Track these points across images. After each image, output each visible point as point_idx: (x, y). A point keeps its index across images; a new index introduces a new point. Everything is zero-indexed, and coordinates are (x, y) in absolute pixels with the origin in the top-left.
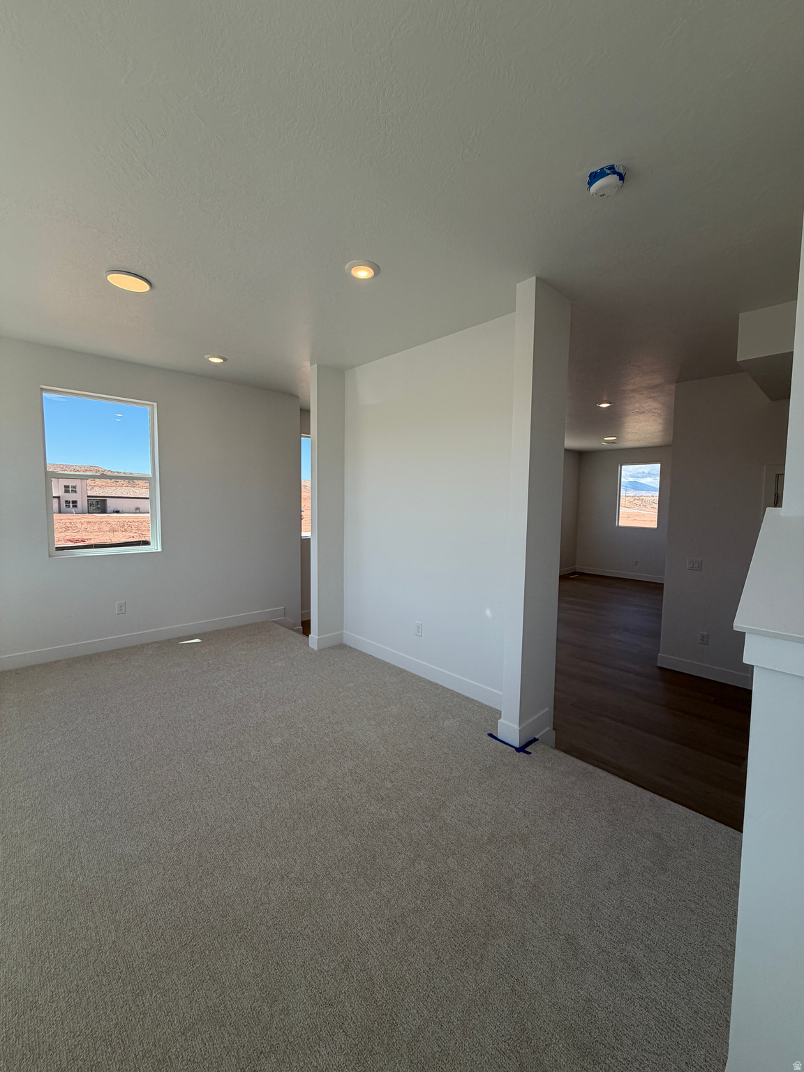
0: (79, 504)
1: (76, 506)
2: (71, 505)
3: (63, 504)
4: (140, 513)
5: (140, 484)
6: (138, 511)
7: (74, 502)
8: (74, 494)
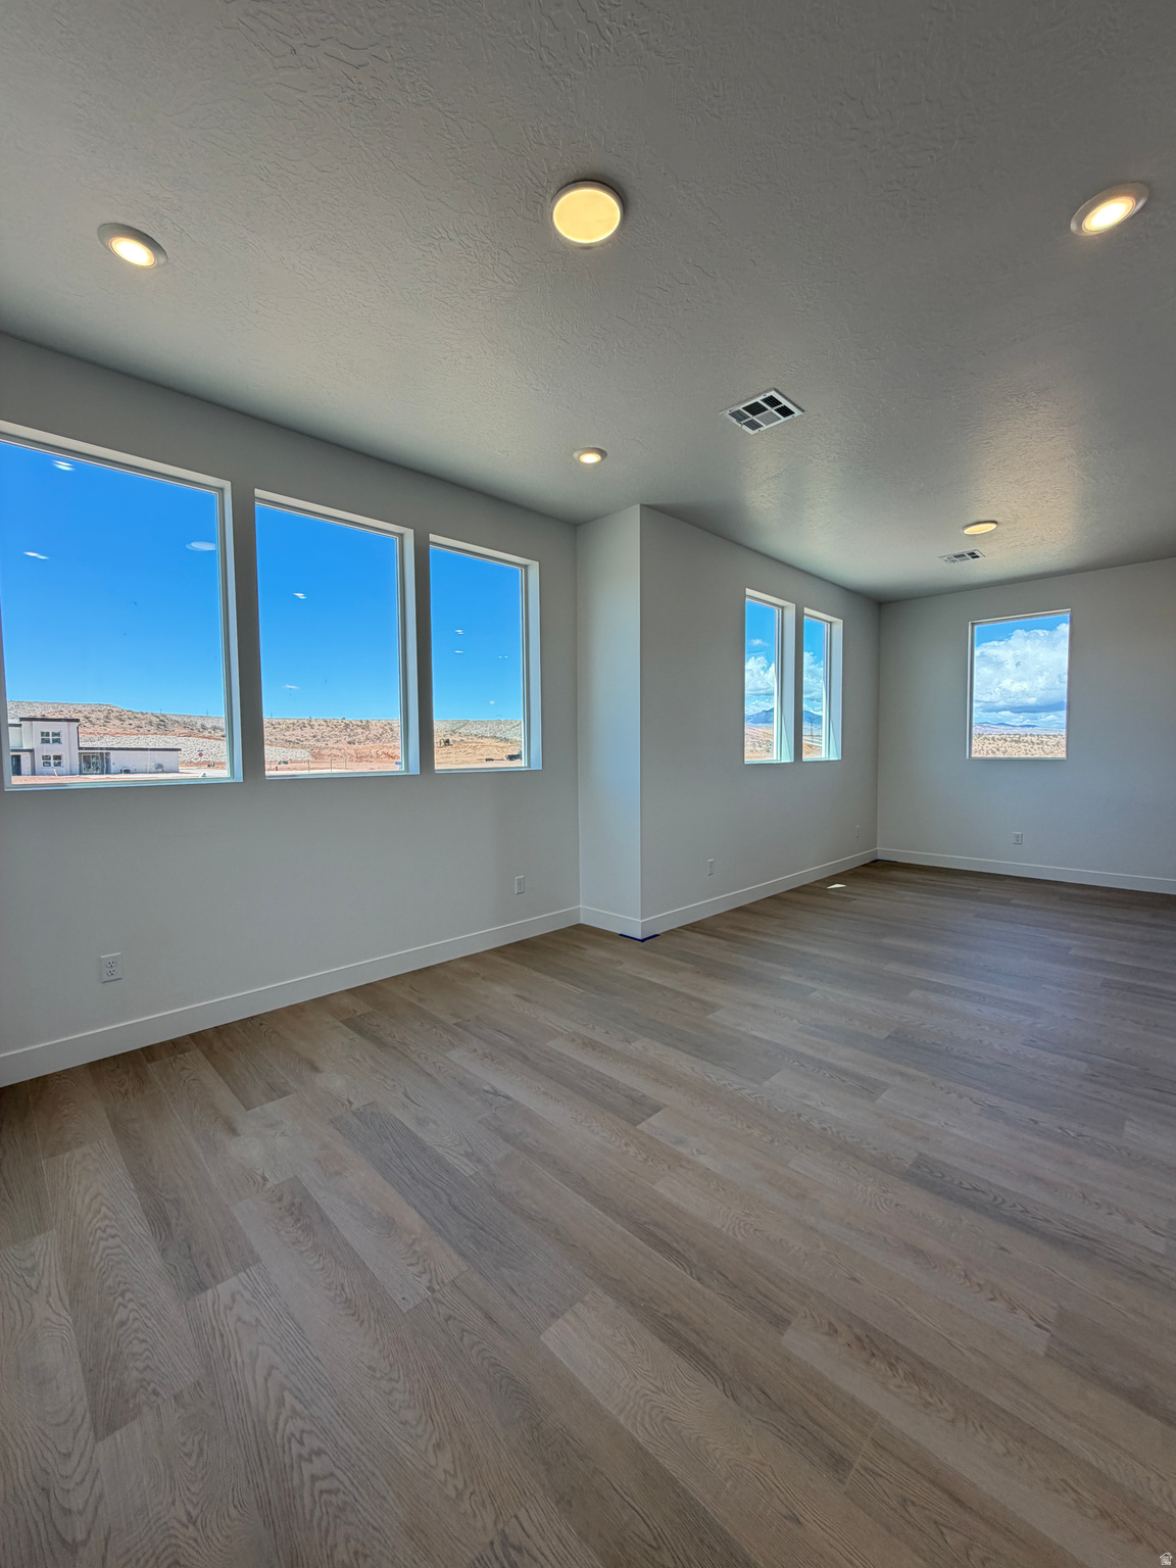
0: (65, 761)
1: (59, 764)
2: (52, 761)
3: (39, 762)
4: (163, 772)
5: (177, 730)
6: (160, 770)
7: (58, 757)
8: (56, 745)
